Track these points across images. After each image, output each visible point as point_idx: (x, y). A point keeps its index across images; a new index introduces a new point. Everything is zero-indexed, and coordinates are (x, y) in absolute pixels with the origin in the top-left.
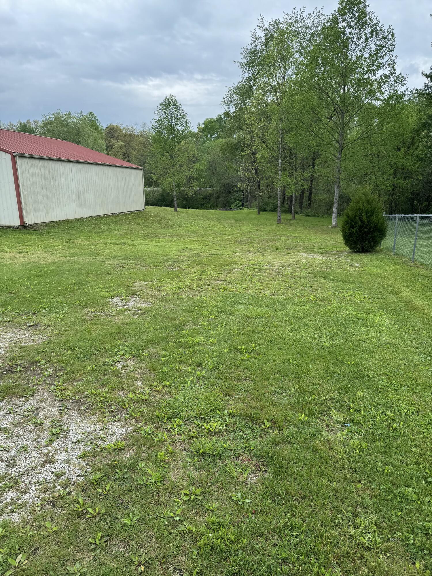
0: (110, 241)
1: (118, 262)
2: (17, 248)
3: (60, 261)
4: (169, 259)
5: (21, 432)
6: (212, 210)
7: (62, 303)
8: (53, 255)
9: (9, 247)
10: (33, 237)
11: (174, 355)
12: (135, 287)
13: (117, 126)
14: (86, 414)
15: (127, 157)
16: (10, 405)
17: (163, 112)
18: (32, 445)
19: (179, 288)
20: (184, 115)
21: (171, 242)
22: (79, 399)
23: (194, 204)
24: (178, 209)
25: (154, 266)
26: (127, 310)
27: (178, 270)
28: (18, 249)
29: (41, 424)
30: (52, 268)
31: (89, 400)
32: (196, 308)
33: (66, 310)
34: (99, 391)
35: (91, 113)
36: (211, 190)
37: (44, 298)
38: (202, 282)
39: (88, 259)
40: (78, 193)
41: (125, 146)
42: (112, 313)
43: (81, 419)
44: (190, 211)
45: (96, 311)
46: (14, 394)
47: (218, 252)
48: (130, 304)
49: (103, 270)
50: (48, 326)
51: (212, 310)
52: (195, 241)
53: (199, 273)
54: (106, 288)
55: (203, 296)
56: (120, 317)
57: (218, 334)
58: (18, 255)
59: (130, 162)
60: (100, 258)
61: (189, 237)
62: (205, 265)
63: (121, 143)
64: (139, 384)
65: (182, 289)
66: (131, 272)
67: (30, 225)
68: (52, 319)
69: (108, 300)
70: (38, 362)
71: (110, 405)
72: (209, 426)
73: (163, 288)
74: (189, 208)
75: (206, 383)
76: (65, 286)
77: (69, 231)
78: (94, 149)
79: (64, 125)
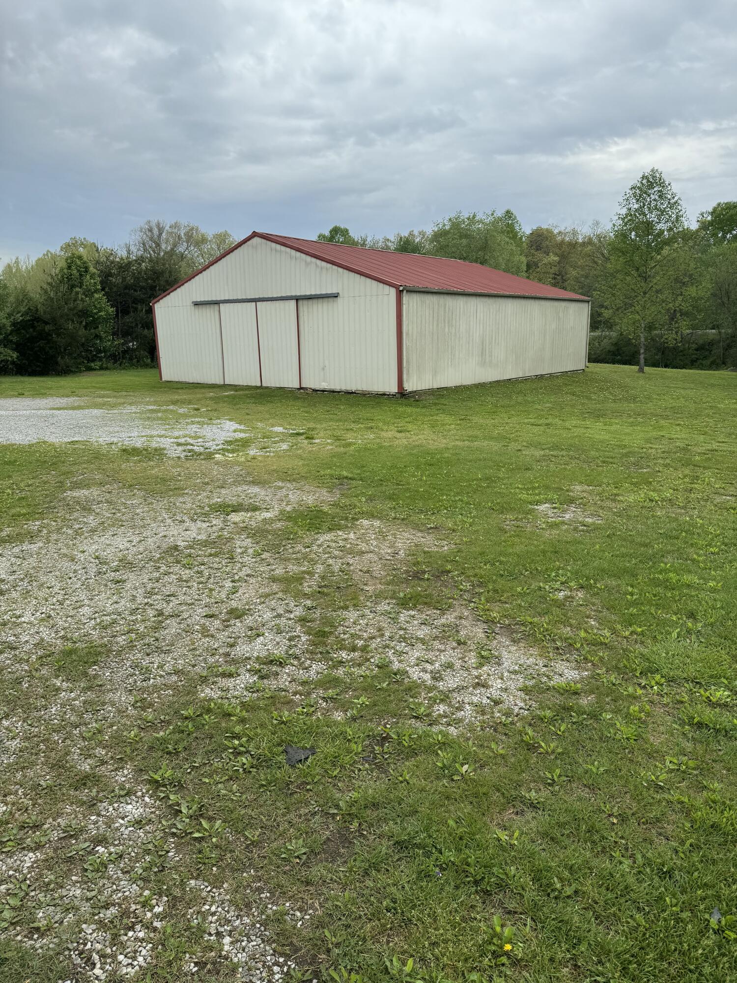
0: (526, 421)
1: (542, 453)
2: (396, 425)
3: (455, 447)
4: (630, 452)
5: (442, 647)
6: (714, 370)
7: (468, 503)
8: (445, 437)
9: (385, 423)
10: (414, 410)
11: (647, 594)
12: (573, 492)
13: (547, 230)
14: (521, 645)
15: (559, 280)
16: (424, 615)
17: (634, 201)
18: (458, 664)
19: (650, 500)
20: (676, 202)
21: (632, 424)
22: (509, 625)
23: (678, 359)
24: (646, 369)
25: (604, 462)
26: (563, 523)
27: (646, 473)
28: (397, 427)
29: (465, 643)
30: (446, 455)
31: (523, 628)
32: (684, 534)
33: (474, 513)
34: (535, 619)
35: (508, 212)
36: (714, 334)
37: (442, 495)
38: (693, 496)
39: (496, 446)
40: (483, 343)
41: (559, 263)
42: (540, 525)
43: (515, 648)
44: (669, 372)
45: (516, 519)
46: (426, 603)
47: (724, 447)
48: (567, 516)
49: (521, 464)
50: (454, 531)
51: (712, 539)
52: (679, 425)
53: (687, 480)
54: (528, 489)
55: (695, 516)
56: (554, 532)
57: (724, 578)
58: (399, 435)
59: (564, 288)
60: (513, 446)
61: (666, 418)
62: (699, 467)
63: (553, 258)
64: (593, 623)
65: (656, 502)
66: (565, 469)
67: (411, 393)
68: (458, 523)
69: (533, 507)
70: (449, 572)
71: (554, 641)
72: (708, 694)
73: (621, 498)
74: (666, 366)
75: (703, 640)
76: (468, 481)
77: (464, 404)
78: (507, 270)
79: (465, 235)
